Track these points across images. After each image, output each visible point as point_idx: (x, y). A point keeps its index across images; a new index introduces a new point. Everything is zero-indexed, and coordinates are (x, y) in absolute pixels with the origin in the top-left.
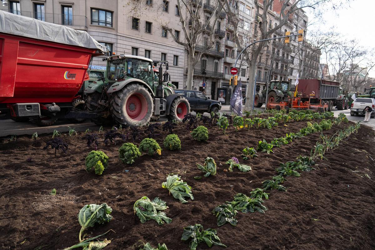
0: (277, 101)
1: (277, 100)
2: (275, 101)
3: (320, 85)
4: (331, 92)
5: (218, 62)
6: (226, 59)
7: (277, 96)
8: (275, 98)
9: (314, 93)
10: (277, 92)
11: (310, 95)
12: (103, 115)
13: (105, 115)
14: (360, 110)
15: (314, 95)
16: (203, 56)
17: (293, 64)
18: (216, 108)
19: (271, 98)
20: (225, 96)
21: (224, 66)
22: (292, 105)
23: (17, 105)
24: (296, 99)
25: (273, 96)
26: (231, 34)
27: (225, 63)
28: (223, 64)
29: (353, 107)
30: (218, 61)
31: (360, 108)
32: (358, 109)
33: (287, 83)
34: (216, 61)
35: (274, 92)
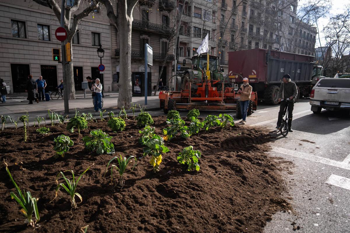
3: (266, 59)
5: (168, 41)
9: (255, 73)
11: (250, 77)
15: (255, 76)
20: (140, 83)
26: (186, 6)
29: (313, 97)
30: (168, 39)
31: (327, 98)
34: (165, 40)
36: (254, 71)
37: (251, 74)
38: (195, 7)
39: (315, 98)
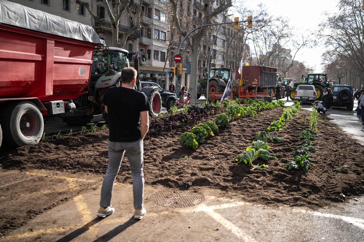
0: (219, 92)
1: (219, 90)
2: (217, 91)
3: (261, 72)
4: (265, 79)
5: (133, 43)
6: (141, 40)
7: (219, 85)
8: (217, 88)
9: (257, 81)
10: (218, 81)
11: (253, 83)
12: (87, 113)
13: (88, 113)
14: (303, 98)
15: (257, 83)
16: (128, 39)
17: (216, 45)
18: (172, 101)
19: (212, 88)
21: (139, 48)
22: (239, 95)
23: (51, 103)
24: (242, 88)
25: (214, 86)
26: (146, 8)
27: (141, 44)
28: (138, 46)
30: (133, 41)
31: (303, 95)
32: (301, 97)
33: (228, 71)
34: (130, 42)
35: (215, 82)
36: (256, 79)
37: (254, 82)
38: (155, 9)
39: (297, 96)
